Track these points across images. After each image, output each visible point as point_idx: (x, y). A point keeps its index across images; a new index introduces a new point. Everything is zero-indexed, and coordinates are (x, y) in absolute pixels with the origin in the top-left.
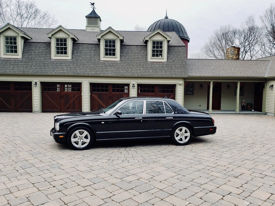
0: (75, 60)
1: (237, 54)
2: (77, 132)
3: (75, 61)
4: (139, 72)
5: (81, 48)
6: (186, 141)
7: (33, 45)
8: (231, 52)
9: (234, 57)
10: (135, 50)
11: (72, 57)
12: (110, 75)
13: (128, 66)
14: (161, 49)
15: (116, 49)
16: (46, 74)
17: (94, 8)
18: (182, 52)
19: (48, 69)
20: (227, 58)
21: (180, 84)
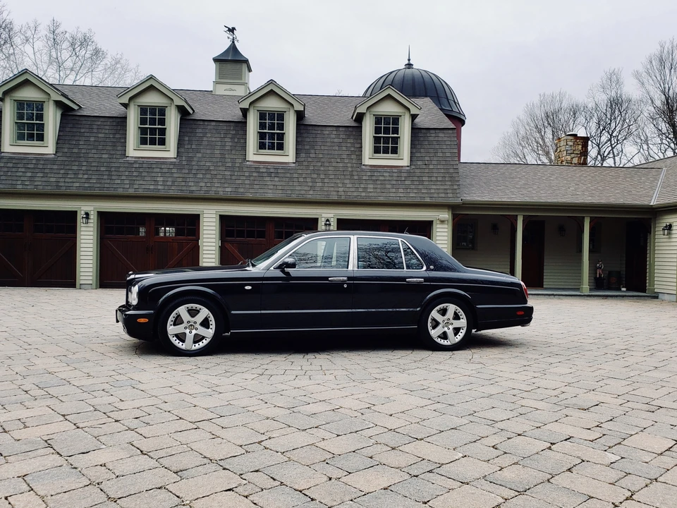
0: (184, 158)
2: (182, 310)
3: (184, 163)
4: (341, 189)
5: (200, 130)
6: (457, 340)
7: (84, 122)
8: (568, 147)
9: (575, 161)
10: (334, 136)
11: (178, 152)
12: (270, 195)
13: (315, 176)
14: (396, 135)
15: (286, 134)
16: (111, 192)
17: (233, 39)
18: (447, 143)
19: (119, 182)
20: (558, 161)
21: (443, 219)
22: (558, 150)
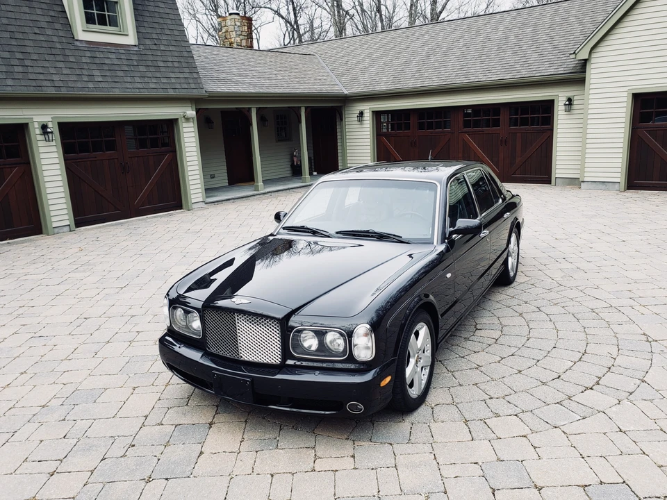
1: (247, 36)
8: (236, 28)
9: (244, 43)
13: (6, 55)
20: (225, 43)
22: (224, 30)
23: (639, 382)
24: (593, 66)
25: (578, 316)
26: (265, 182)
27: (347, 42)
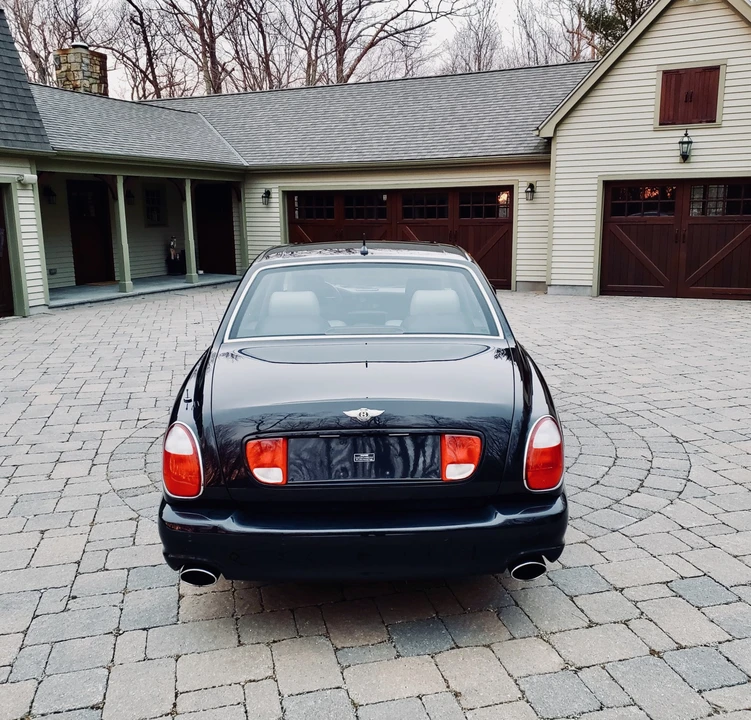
1: (100, 78)
9: (95, 89)
20: (66, 85)
22: (64, 68)
23: (684, 482)
24: (559, 146)
25: (595, 422)
26: (136, 281)
27: (241, 100)
